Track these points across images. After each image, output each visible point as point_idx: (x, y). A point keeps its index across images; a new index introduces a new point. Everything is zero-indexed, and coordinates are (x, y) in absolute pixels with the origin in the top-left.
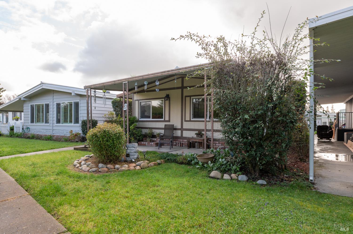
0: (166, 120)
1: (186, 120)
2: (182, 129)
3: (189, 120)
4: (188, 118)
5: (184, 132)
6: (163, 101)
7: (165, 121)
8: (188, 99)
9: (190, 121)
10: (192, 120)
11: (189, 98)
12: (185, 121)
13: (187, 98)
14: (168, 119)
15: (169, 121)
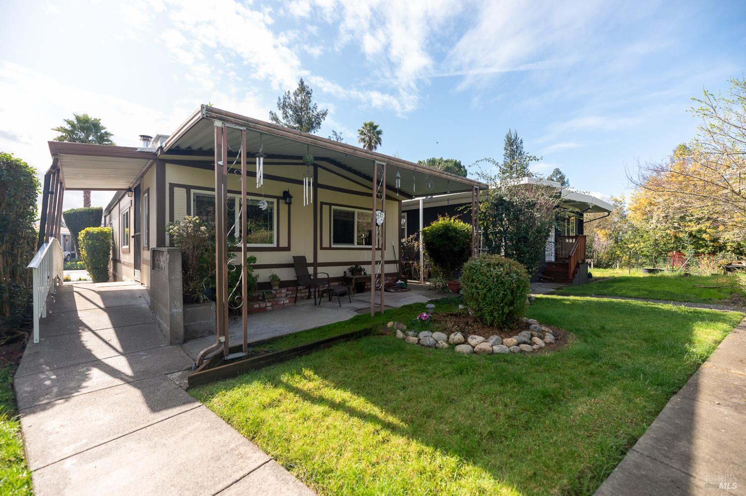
0: (281, 246)
1: (323, 246)
2: (316, 264)
3: (328, 246)
4: (326, 244)
5: (320, 269)
6: (272, 203)
7: (278, 249)
8: (326, 208)
9: (330, 248)
10: (333, 246)
11: (328, 206)
12: (322, 248)
13: (324, 206)
14: (286, 245)
15: (288, 249)
